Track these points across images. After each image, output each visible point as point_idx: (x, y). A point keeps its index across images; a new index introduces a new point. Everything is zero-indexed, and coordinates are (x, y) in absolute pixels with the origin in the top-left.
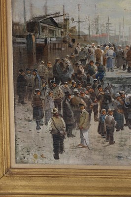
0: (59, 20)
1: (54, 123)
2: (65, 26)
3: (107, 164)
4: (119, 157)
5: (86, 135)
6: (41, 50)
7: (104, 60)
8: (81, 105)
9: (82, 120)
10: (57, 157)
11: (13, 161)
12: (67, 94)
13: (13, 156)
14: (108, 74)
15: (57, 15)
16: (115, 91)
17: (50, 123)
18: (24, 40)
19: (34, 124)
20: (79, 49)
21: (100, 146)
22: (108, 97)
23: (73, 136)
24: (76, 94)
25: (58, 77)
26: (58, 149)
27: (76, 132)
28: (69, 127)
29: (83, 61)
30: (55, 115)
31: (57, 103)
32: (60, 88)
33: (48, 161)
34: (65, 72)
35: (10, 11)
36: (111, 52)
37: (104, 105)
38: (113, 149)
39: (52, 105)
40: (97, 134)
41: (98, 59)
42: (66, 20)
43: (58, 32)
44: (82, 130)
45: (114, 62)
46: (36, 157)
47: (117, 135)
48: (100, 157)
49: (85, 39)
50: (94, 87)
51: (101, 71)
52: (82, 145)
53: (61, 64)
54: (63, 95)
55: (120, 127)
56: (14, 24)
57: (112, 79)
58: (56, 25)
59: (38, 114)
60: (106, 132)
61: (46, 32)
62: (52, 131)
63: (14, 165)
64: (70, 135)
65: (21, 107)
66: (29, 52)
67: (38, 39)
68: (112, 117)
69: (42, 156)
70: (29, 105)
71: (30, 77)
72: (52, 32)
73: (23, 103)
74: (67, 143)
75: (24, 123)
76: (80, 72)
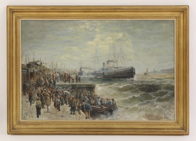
0: (39, 63)
1: (37, 103)
2: (41, 66)
3: (58, 119)
4: (63, 116)
5: (49, 107)
6: (32, 74)
7: (56, 78)
8: (47, 95)
9: (48, 101)
10: (38, 117)
11: (21, 118)
12: (42, 91)
13: (21, 116)
14: (57, 83)
15: (38, 61)
16: (60, 90)
17: (35, 103)
18: (26, 71)
19: (29, 103)
20: (46, 74)
21: (55, 112)
22: (57, 92)
23: (44, 108)
24: (45, 91)
25: (38, 84)
26: (39, 113)
27: (45, 106)
28: (43, 104)
29: (48, 78)
30: (37, 100)
31: (38, 95)
32: (39, 89)
33: (34, 119)
34: (41, 83)
35: (21, 60)
36: (58, 75)
37: (56, 95)
38: (60, 113)
39: (36, 95)
40: (54, 107)
41: (53, 78)
42: (41, 63)
43: (38, 67)
44: (48, 105)
45: (59, 78)
46: (30, 117)
47: (61, 107)
48: (55, 117)
49: (48, 70)
50: (52, 88)
51: (55, 82)
52: (48, 112)
53: (40, 80)
54: (40, 92)
55: (62, 104)
56: (22, 65)
57: (59, 85)
58: (37, 65)
59: (31, 99)
60: (57, 106)
61: (34, 67)
62: (36, 106)
63: (21, 120)
64: (43, 107)
65: (24, 96)
66: (27, 75)
67: (31, 70)
68: (59, 100)
69: (32, 116)
70: (27, 96)
71: (28, 85)
72: (36, 67)
73: (25, 95)
74: (42, 111)
75: (25, 103)
76: (47, 83)
